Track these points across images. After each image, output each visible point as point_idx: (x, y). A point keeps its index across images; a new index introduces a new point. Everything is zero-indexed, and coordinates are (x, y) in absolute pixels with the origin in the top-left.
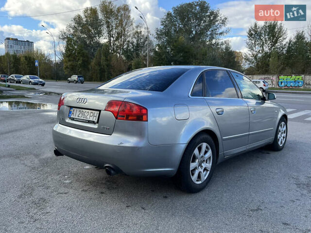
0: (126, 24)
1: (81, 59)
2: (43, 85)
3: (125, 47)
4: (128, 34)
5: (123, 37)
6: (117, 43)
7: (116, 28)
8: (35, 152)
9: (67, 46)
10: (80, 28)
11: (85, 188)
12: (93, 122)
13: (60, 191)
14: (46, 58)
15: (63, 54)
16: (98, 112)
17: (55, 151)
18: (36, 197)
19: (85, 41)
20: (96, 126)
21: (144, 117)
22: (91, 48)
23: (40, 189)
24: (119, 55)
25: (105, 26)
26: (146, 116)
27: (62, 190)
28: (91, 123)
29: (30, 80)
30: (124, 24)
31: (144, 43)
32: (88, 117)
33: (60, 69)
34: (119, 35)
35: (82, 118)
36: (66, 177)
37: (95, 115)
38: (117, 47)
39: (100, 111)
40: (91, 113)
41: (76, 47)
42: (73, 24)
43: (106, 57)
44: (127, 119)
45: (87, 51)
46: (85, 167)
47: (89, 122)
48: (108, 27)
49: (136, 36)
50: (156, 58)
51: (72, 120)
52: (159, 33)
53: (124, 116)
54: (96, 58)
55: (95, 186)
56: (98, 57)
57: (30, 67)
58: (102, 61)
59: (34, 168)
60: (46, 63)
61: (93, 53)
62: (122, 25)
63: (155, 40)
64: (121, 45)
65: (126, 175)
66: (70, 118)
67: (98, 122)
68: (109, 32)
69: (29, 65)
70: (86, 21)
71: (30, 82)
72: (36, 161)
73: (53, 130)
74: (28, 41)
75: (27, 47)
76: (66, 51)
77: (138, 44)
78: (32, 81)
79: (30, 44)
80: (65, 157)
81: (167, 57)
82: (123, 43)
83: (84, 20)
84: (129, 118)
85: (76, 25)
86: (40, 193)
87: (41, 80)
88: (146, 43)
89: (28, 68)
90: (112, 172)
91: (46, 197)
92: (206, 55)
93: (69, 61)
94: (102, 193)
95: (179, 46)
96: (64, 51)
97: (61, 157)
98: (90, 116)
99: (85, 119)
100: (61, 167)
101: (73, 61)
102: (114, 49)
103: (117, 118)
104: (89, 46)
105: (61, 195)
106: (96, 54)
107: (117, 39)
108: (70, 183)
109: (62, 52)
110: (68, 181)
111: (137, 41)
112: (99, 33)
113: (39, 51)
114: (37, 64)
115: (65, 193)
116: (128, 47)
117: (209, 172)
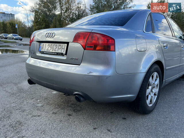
1: (44, 24)
2: (21, 40)
3: (71, 16)
4: (73, 8)
5: (69, 10)
6: (66, 14)
7: (65, 5)
8: (14, 82)
9: (35, 16)
10: (43, 5)
11: (55, 111)
12: (62, 54)
13: (34, 114)
14: (23, 24)
15: (33, 21)
16: (66, 45)
17: (28, 80)
18: (13, 120)
19: (46, 13)
20: (64, 58)
21: (112, 47)
23: (17, 112)
24: (67, 22)
25: (58, 3)
26: (113, 46)
27: (36, 113)
28: (60, 55)
29: (13, 37)
31: (82, 14)
32: (57, 50)
33: (31, 30)
34: (67, 9)
35: (51, 51)
36: (38, 101)
37: (63, 47)
38: (66, 16)
39: (68, 43)
40: (59, 45)
41: (41, 17)
42: (38, 2)
43: (59, 22)
44: (95, 49)
45: (47, 19)
46: (53, 93)
47: (58, 54)
48: (60, 4)
49: (78, 10)
51: (42, 53)
52: (91, 7)
53: (92, 47)
54: (54, 24)
55: (62, 109)
56: (54, 23)
57: (13, 29)
59: (13, 94)
60: (22, 27)
61: (51, 21)
62: (69, 2)
63: (90, 12)
64: (68, 15)
65: (94, 101)
66: (40, 52)
67: (66, 54)
68: (61, 7)
69: (12, 28)
71: (13, 38)
72: (15, 88)
73: (26, 63)
75: (11, 17)
76: (35, 19)
77: (79, 14)
78: (14, 37)
79: (12, 15)
80: (36, 85)
82: (70, 14)
84: (97, 48)
85: (40, 3)
86: (17, 116)
87: (20, 37)
88: (84, 14)
89: (12, 30)
90: (82, 99)
91: (22, 120)
93: (37, 25)
94: (69, 115)
96: (33, 20)
97: (34, 85)
98: (58, 49)
99: (53, 51)
100: (35, 93)
101: (39, 25)
102: (64, 18)
103: (85, 49)
104: (49, 16)
105: (35, 117)
106: (53, 21)
107: (66, 11)
108: (42, 106)
109: (32, 20)
110: (40, 105)
111: (79, 12)
112: (55, 8)
113: (18, 19)
114: (16, 26)
115: (39, 116)
116: (73, 16)
117: (156, 96)
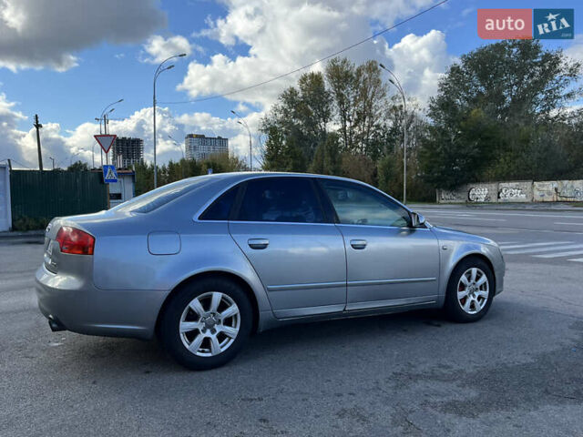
0: (372, 97)
4: (377, 113)
5: (367, 119)
6: (356, 130)
7: (354, 105)
9: (270, 142)
10: (293, 110)
19: (299, 131)
22: (311, 143)
24: (359, 152)
25: (335, 103)
30: (370, 96)
31: (407, 126)
34: (361, 117)
38: (357, 137)
42: (281, 104)
43: (331, 156)
45: (301, 149)
48: (341, 103)
49: (393, 115)
50: (426, 153)
52: (434, 105)
54: (317, 159)
56: (319, 157)
58: (325, 164)
61: (312, 152)
62: (366, 97)
63: (429, 118)
64: (364, 133)
68: (343, 113)
70: (303, 97)
74: (219, 138)
75: (218, 147)
77: (395, 129)
79: (222, 141)
81: (445, 150)
82: (368, 129)
83: (300, 95)
85: (286, 106)
88: (411, 126)
92: (529, 141)
95: (471, 128)
102: (351, 141)
103: (62, 250)
104: (307, 139)
107: (357, 123)
111: (395, 124)
112: (326, 116)
117: (232, 340)
